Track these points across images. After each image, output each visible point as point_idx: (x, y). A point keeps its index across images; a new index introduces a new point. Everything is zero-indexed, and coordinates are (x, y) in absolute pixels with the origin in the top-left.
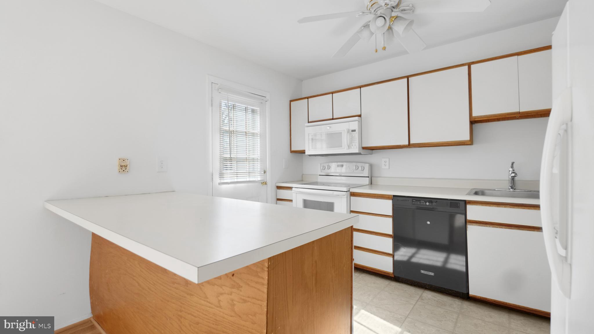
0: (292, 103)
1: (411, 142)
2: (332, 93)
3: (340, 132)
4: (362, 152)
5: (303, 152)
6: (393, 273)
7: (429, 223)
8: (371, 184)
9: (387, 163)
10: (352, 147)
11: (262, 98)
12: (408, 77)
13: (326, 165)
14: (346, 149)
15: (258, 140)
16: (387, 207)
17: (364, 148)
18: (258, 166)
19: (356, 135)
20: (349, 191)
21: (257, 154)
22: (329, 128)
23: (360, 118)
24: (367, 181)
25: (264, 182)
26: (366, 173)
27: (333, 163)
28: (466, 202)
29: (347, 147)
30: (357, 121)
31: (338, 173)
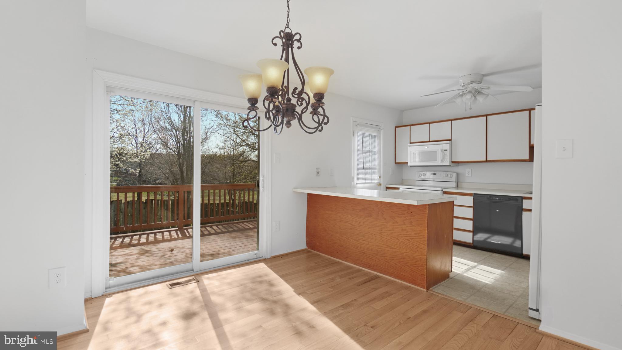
0: (397, 129)
1: (488, 159)
2: (430, 123)
3: (435, 151)
4: (452, 164)
5: (407, 163)
6: (473, 243)
7: (498, 211)
8: (457, 187)
9: (470, 173)
10: (445, 161)
11: (378, 127)
12: (486, 116)
13: (422, 173)
14: (439, 162)
15: (376, 156)
16: (470, 201)
17: (453, 162)
18: (376, 173)
19: (448, 153)
20: (442, 191)
21: (376, 165)
22: (426, 148)
23: (450, 141)
24: (454, 185)
25: (379, 184)
26: (454, 179)
27: (428, 172)
28: (523, 198)
29: (441, 161)
30: (449, 144)
31: (431, 179)
